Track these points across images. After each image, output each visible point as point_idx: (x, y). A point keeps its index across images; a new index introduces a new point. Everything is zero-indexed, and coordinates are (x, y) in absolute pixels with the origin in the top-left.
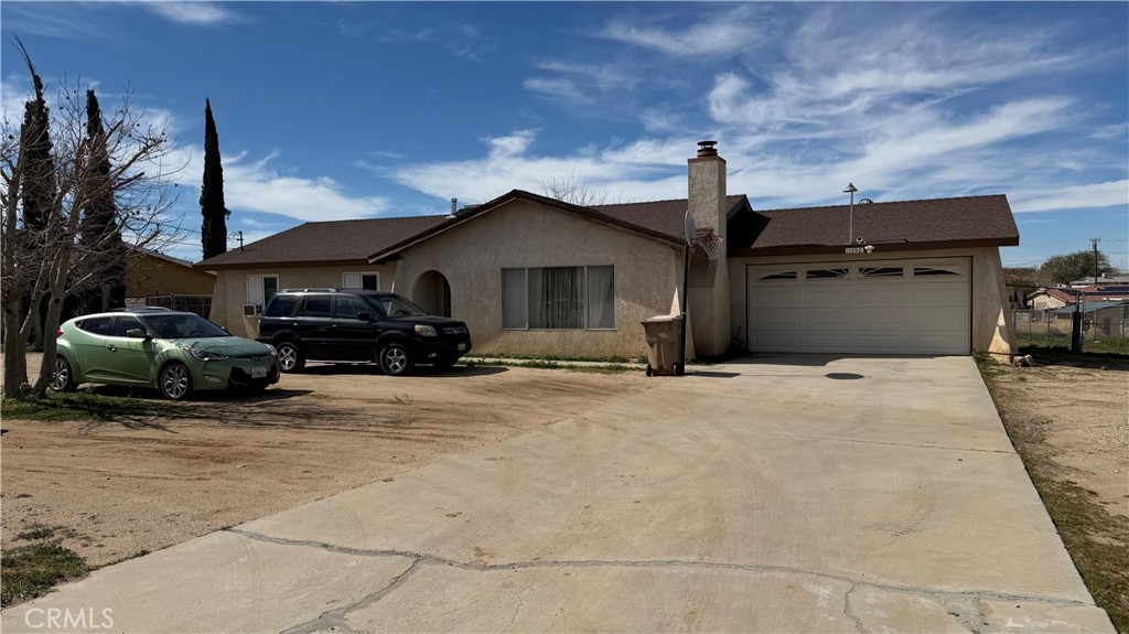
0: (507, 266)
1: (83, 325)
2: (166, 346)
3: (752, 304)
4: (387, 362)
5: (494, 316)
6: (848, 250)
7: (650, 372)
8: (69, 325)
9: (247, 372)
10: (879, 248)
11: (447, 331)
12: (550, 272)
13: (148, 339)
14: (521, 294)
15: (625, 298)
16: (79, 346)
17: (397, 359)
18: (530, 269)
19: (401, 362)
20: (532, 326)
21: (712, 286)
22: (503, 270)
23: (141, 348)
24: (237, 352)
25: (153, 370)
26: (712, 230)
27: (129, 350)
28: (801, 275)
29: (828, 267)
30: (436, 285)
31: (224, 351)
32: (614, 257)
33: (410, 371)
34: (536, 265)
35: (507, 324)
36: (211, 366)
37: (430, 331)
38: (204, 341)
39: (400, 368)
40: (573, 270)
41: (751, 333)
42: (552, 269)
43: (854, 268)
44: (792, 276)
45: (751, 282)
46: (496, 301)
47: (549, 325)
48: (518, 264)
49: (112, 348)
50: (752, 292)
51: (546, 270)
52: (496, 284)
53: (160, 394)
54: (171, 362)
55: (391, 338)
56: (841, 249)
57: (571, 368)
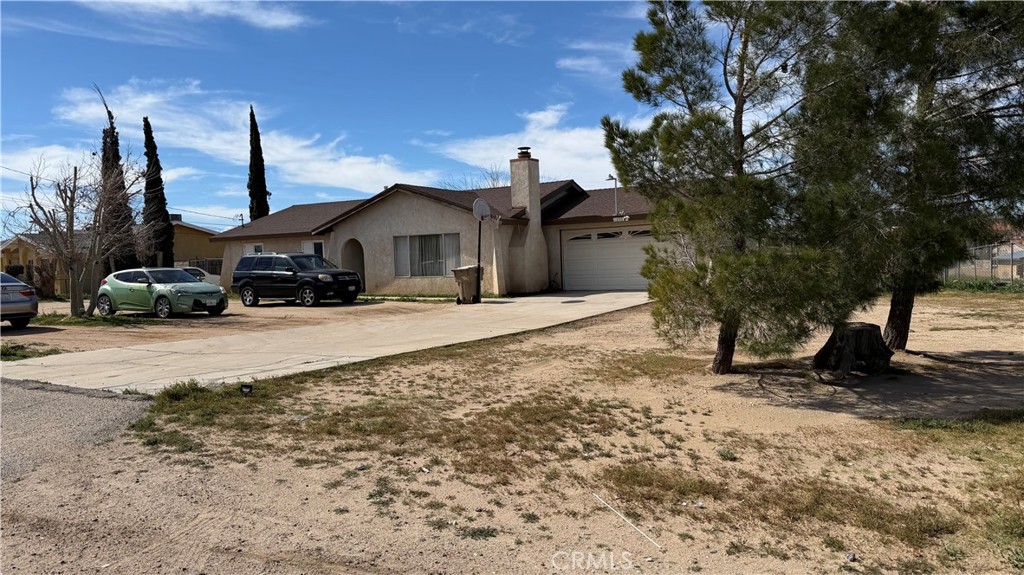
0: (397, 235)
1: (117, 277)
2: (159, 287)
3: (565, 257)
4: (303, 299)
5: (389, 270)
6: (615, 220)
7: (459, 302)
8: (111, 277)
9: (203, 302)
10: (633, 217)
11: (341, 278)
12: (422, 237)
13: (150, 284)
14: (405, 251)
15: (467, 255)
16: (115, 289)
17: (309, 296)
18: (411, 237)
19: (311, 298)
20: (413, 274)
21: (523, 246)
22: (395, 238)
23: (146, 289)
24: (198, 291)
25: (152, 302)
26: (525, 208)
27: (140, 291)
28: (594, 236)
29: (610, 231)
30: (355, 247)
31: (190, 290)
32: (459, 227)
33: (316, 304)
34: (414, 234)
35: (398, 274)
36: (182, 298)
37: (329, 279)
38: (180, 285)
39: (311, 302)
40: (437, 236)
41: (565, 278)
42: (425, 236)
43: (625, 231)
44: (588, 237)
45: (564, 243)
46: (391, 259)
47: (424, 273)
48: (403, 233)
49: (131, 290)
50: (565, 249)
51: (421, 237)
52: (390, 247)
53: (156, 315)
54: (161, 297)
55: (307, 283)
56: (610, 219)
57: (424, 301)
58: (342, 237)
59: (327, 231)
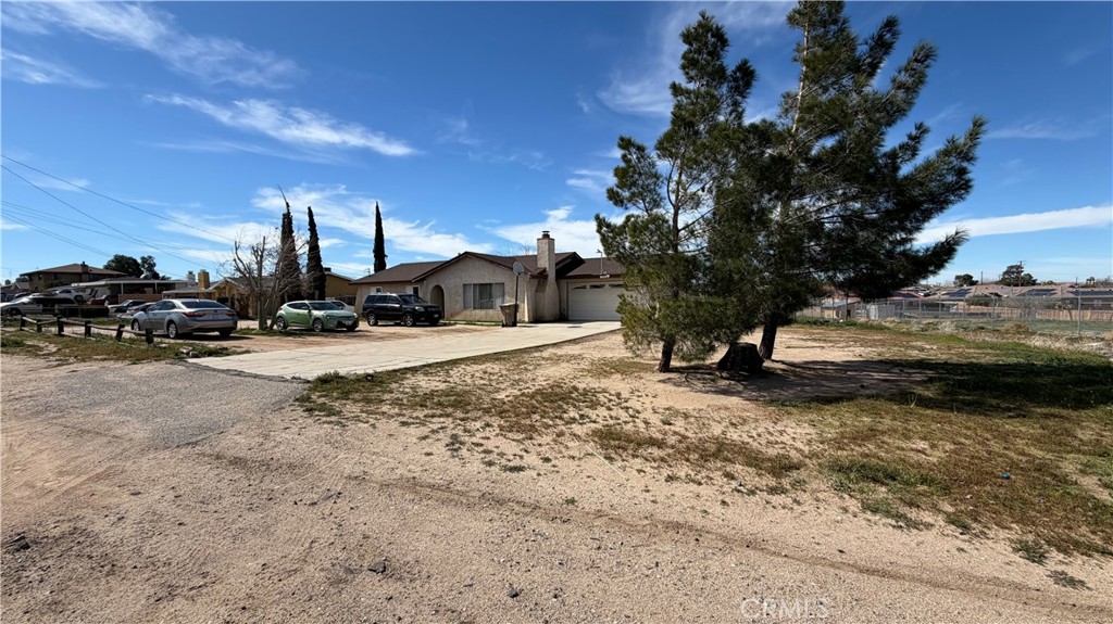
0: (465, 283)
1: (289, 306)
2: (316, 313)
3: (570, 299)
4: (405, 322)
5: (460, 305)
6: (601, 277)
7: (503, 326)
8: (285, 306)
9: (343, 323)
10: (611, 276)
11: (430, 309)
13: (310, 310)
14: (470, 294)
16: (288, 313)
17: (409, 320)
18: (474, 285)
19: (411, 322)
20: (475, 308)
21: (544, 292)
22: (464, 285)
23: (307, 314)
24: (340, 315)
25: (311, 322)
26: (546, 269)
27: (304, 315)
28: (588, 287)
29: (597, 284)
30: (439, 290)
31: (336, 315)
32: (503, 279)
33: (414, 325)
34: (476, 283)
35: (465, 308)
36: (330, 320)
37: (422, 310)
38: (329, 312)
39: (410, 324)
40: (491, 285)
41: (570, 312)
42: (483, 284)
44: (584, 287)
45: (569, 291)
46: (461, 298)
47: (481, 308)
48: (470, 282)
49: (298, 314)
50: (570, 294)
51: (481, 285)
52: (461, 291)
53: (314, 330)
54: (317, 319)
55: (409, 312)
56: (598, 276)
57: (482, 325)
58: (431, 284)
59: (421, 280)
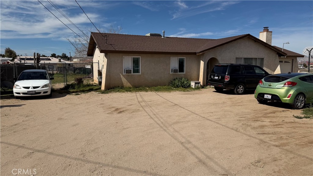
0: (238, 57)
15: (266, 67)
32: (264, 56)
48: (241, 57)
52: (234, 62)
